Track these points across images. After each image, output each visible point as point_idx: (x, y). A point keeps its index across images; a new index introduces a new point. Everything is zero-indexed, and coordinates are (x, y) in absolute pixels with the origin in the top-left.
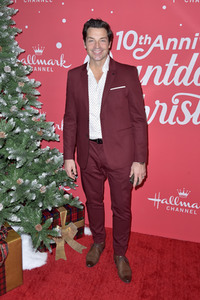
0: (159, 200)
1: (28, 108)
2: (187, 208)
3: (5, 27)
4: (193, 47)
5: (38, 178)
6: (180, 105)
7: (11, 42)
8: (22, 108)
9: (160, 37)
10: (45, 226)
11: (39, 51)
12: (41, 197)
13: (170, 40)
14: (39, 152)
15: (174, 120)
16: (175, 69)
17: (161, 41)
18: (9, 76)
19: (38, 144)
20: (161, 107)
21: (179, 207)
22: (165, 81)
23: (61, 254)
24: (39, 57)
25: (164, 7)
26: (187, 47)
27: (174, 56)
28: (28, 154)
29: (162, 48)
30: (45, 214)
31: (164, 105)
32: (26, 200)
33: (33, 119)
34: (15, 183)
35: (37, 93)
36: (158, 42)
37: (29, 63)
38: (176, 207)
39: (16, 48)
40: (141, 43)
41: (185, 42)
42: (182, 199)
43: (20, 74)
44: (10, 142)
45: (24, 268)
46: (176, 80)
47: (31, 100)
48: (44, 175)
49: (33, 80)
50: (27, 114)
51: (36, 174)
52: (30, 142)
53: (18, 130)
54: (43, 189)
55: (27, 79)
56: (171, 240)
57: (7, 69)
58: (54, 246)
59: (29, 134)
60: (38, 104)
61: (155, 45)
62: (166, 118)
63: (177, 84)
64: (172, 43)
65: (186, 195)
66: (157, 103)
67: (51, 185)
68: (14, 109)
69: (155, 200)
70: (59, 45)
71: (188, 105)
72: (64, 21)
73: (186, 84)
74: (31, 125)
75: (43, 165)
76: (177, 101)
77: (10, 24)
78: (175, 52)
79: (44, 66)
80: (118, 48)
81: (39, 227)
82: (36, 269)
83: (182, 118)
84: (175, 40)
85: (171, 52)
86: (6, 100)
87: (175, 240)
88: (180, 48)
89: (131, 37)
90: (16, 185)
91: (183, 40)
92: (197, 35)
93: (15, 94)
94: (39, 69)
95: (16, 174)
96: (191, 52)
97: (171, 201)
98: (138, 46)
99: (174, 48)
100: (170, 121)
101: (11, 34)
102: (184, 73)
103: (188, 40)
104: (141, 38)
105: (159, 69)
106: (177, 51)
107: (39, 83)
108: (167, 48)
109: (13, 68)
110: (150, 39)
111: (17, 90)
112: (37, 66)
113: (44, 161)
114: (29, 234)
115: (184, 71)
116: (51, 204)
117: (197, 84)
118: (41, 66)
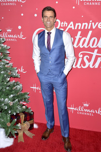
0: (73, 109)
1: (3, 60)
2: (88, 112)
4: (89, 28)
5: (8, 98)
6: (83, 58)
9: (72, 23)
10: (12, 123)
11: (9, 30)
12: (10, 108)
13: (77, 24)
14: (9, 84)
15: (80, 66)
16: (80, 39)
17: (73, 25)
19: (9, 79)
21: (84, 112)
22: (75, 46)
23: (21, 139)
24: (9, 33)
25: (74, 7)
26: (86, 28)
27: (79, 33)
28: (3, 85)
29: (73, 29)
30: (12, 117)
32: (2, 109)
33: (6, 66)
35: (8, 52)
36: (71, 25)
37: (4, 36)
38: (82, 112)
40: (62, 26)
41: (85, 25)
42: (86, 108)
45: (1, 147)
46: (80, 45)
47: (5, 56)
48: (12, 96)
49: (6, 46)
50: (2, 63)
51: (7, 95)
52: (4, 78)
54: (11, 104)
55: (3, 45)
56: (80, 130)
58: (17, 134)
59: (4, 74)
60: (9, 58)
61: (69, 27)
62: (76, 65)
63: (81, 47)
64: (78, 26)
65: (88, 105)
67: (15, 101)
69: (71, 108)
70: (20, 27)
71: (87, 58)
72: (22, 15)
73: (86, 47)
74: (5, 69)
75: (11, 90)
76: (81, 56)
79: (12, 38)
81: (9, 124)
82: (7, 148)
83: (84, 65)
84: (80, 24)
85: (78, 30)
87: (82, 130)
88: (82, 28)
89: (57, 23)
91: (84, 24)
92: (91, 21)
94: (10, 40)
96: (88, 31)
97: (80, 109)
98: (60, 27)
99: (79, 28)
100: (78, 66)
102: (85, 41)
103: (86, 24)
104: (62, 23)
106: (81, 30)
107: (9, 47)
108: (76, 28)
110: (67, 24)
112: (8, 38)
113: (12, 88)
114: (4, 128)
115: (85, 40)
116: (15, 112)
117: (91, 47)
118: (10, 38)
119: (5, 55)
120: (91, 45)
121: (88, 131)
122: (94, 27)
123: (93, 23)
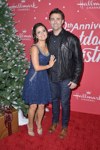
0: (78, 96)
1: (20, 56)
2: (90, 99)
3: (10, 22)
4: (91, 28)
7: (12, 28)
8: (17, 56)
9: (77, 24)
11: (25, 32)
13: (81, 25)
14: (25, 75)
17: (77, 26)
18: (12, 42)
19: (24, 71)
21: (87, 99)
24: (24, 34)
25: (78, 11)
26: (89, 28)
27: (83, 32)
28: (20, 76)
29: (78, 29)
32: (20, 95)
33: (22, 61)
35: (24, 49)
37: (20, 36)
38: (85, 99)
39: (15, 30)
40: (68, 27)
41: (88, 26)
42: (88, 95)
43: (16, 41)
45: (19, 125)
46: (84, 42)
47: (21, 52)
49: (22, 44)
50: (19, 58)
52: (21, 70)
53: (16, 65)
55: (19, 43)
56: (84, 113)
57: (11, 39)
59: (20, 67)
60: (24, 54)
61: (74, 27)
63: (85, 44)
64: (82, 26)
65: (90, 93)
68: (14, 56)
69: (76, 96)
71: (89, 53)
72: (35, 18)
73: (89, 44)
74: (21, 63)
76: (85, 52)
79: (27, 38)
81: (27, 106)
83: (87, 59)
84: (83, 25)
85: (82, 30)
86: (11, 52)
88: (86, 29)
91: (87, 25)
92: (93, 23)
93: (14, 50)
96: (90, 30)
97: (83, 96)
99: (83, 29)
101: (12, 24)
103: (89, 25)
104: (69, 24)
106: (84, 30)
107: (24, 45)
108: (80, 29)
109: (13, 39)
110: (72, 25)
111: (15, 48)
115: (88, 39)
117: (93, 44)
120: (93, 42)
121: (90, 114)
122: (95, 28)
123: (95, 24)
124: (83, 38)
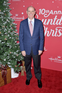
0: (52, 59)
1: (13, 31)
2: (60, 61)
3: (7, 8)
5: (16, 52)
6: (58, 31)
7: (8, 12)
8: (11, 31)
9: (52, 11)
10: (18, 66)
11: (17, 15)
12: (17, 57)
13: (55, 12)
14: (16, 44)
15: (56, 35)
17: (52, 12)
18: (8, 22)
19: (16, 42)
20: (52, 31)
21: (58, 61)
22: (54, 24)
24: (17, 17)
25: (53, 2)
26: (60, 14)
27: (56, 16)
28: (13, 45)
29: (53, 14)
30: (18, 62)
31: (53, 31)
32: (12, 58)
33: (15, 35)
34: (9, 53)
35: (16, 27)
36: (51, 12)
38: (57, 61)
39: (10, 14)
40: (46, 12)
41: (59, 12)
42: (59, 59)
43: (11, 22)
44: (8, 41)
46: (57, 23)
48: (18, 51)
49: (15, 23)
50: (13, 33)
51: (15, 51)
52: (14, 41)
53: (10, 38)
54: (17, 55)
55: (13, 23)
56: (55, 71)
57: (7, 20)
59: (13, 39)
60: (16, 30)
61: (50, 13)
62: (54, 34)
63: (57, 24)
64: (56, 12)
65: (60, 57)
66: (51, 30)
67: (20, 54)
68: (9, 32)
69: (51, 59)
70: (23, 13)
71: (60, 31)
72: (24, 6)
73: (60, 24)
74: (14, 36)
75: (17, 48)
76: (57, 29)
77: (8, 8)
78: (56, 15)
79: (18, 19)
80: (40, 14)
81: (16, 66)
82: (15, 78)
83: (59, 35)
84: (56, 11)
85: (55, 15)
86: (7, 29)
87: (57, 71)
89: (43, 11)
90: (10, 54)
91: (59, 11)
93: (9, 28)
94: (17, 20)
95: (10, 50)
97: (56, 59)
98: (45, 13)
99: (56, 14)
100: (55, 35)
101: (8, 10)
104: (46, 11)
105: (52, 20)
106: (57, 15)
107: (16, 24)
108: (54, 14)
109: (9, 20)
110: (49, 11)
111: (10, 26)
112: (16, 19)
114: (13, 68)
116: (20, 60)
118: (17, 19)
119: (14, 29)
121: (60, 71)
124: (56, 20)
